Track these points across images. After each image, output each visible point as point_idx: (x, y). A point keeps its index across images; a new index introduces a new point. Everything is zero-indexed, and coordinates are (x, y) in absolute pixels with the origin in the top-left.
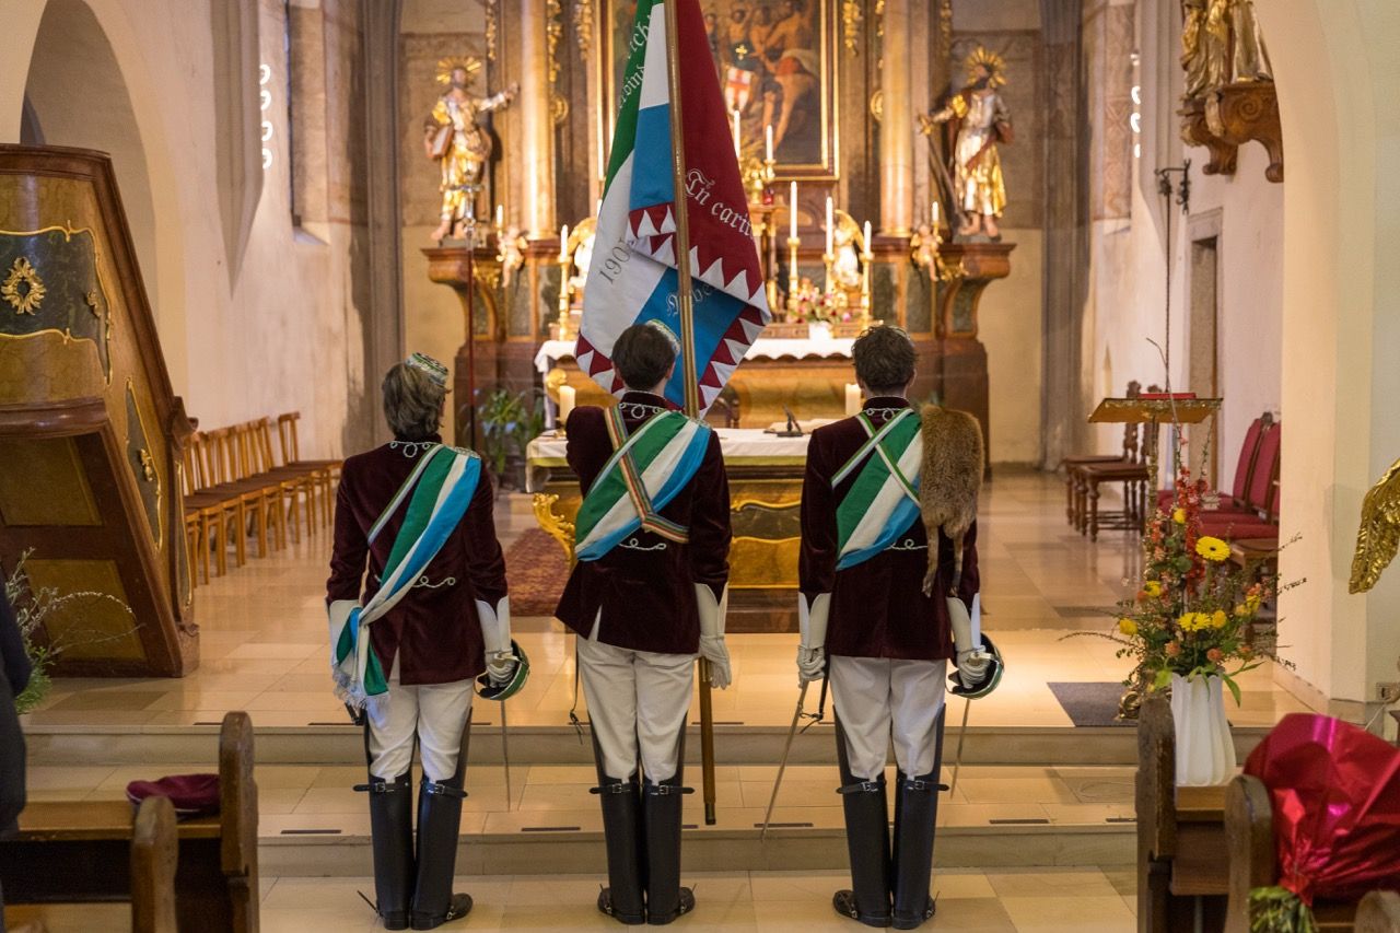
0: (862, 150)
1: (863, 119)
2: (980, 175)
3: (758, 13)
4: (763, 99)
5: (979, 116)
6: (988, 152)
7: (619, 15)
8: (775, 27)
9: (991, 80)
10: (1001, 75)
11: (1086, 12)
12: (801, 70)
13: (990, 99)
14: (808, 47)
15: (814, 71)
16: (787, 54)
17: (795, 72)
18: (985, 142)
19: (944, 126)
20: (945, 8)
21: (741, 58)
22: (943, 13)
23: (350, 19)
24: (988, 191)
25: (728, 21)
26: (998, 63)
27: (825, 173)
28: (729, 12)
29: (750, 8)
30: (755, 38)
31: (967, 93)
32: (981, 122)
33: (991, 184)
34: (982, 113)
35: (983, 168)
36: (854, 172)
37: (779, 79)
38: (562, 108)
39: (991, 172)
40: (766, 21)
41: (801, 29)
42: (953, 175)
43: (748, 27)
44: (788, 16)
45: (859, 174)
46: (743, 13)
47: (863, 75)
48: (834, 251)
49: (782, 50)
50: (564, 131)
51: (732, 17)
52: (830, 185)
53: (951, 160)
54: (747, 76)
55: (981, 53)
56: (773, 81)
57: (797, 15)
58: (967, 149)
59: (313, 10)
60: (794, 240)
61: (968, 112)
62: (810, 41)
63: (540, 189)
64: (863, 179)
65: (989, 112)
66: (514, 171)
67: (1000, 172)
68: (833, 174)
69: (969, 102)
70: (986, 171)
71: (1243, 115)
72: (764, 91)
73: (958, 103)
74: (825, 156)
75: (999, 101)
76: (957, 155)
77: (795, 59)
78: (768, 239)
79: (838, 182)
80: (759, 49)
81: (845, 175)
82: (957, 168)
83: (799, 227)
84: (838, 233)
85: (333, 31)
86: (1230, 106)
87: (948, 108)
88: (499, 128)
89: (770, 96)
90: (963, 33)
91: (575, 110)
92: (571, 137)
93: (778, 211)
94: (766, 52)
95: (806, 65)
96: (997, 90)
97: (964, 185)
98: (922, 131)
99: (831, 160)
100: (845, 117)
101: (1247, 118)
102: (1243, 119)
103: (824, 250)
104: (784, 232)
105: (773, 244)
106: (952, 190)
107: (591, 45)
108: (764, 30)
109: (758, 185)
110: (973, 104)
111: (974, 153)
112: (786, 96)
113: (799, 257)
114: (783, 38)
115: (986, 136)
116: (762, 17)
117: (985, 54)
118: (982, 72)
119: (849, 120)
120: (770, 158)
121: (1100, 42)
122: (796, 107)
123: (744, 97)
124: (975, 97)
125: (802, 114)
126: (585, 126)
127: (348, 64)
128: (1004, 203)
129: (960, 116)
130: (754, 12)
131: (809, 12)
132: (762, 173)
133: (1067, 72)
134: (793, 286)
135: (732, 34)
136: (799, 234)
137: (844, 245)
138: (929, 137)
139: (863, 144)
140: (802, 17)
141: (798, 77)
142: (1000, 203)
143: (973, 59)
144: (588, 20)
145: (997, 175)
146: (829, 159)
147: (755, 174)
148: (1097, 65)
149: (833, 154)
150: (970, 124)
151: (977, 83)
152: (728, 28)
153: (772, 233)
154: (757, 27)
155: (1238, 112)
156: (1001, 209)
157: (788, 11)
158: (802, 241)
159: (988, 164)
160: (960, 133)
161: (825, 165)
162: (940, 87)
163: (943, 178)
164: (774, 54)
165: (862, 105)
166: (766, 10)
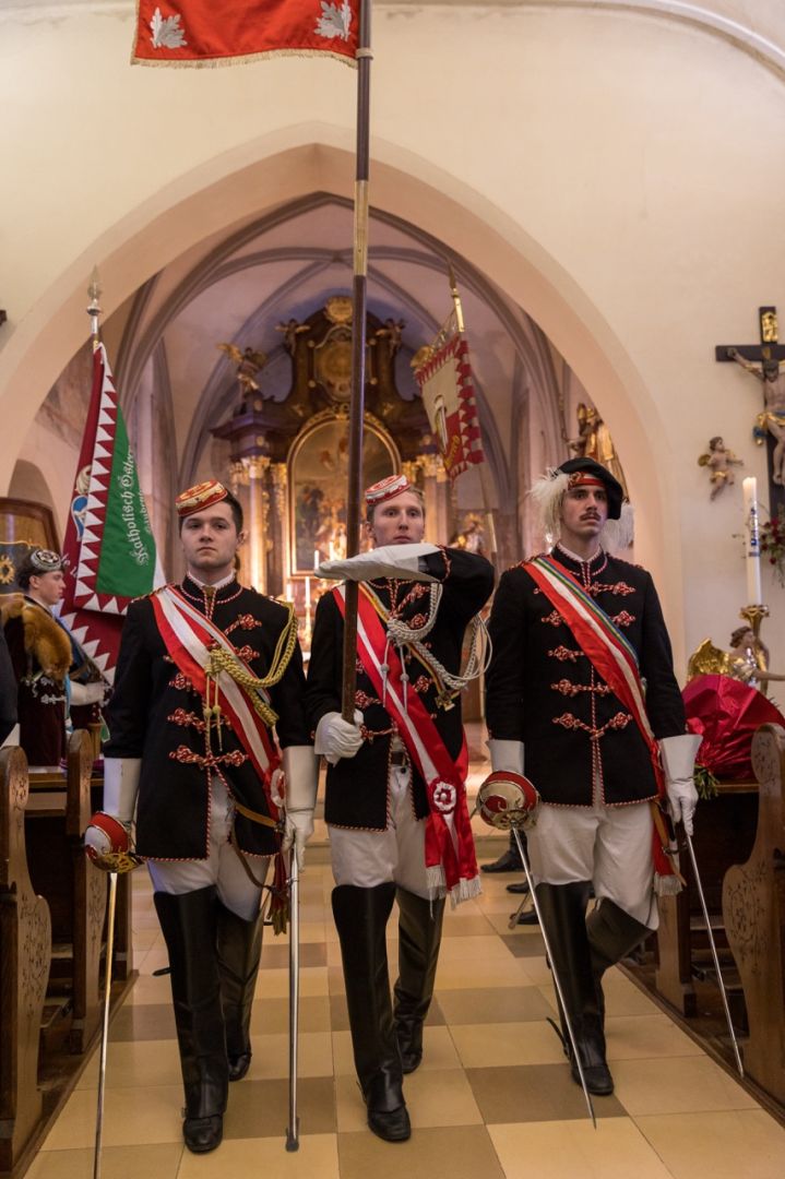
5: (471, 545)
7: (298, 500)
9: (477, 529)
10: (481, 526)
11: (520, 499)
13: (476, 537)
20: (454, 497)
22: (453, 499)
23: (166, 502)
26: (480, 520)
31: (466, 535)
32: (472, 548)
34: (473, 544)
38: (270, 544)
50: (271, 556)
55: (472, 518)
59: (148, 496)
61: (466, 544)
63: (260, 581)
65: (476, 544)
66: (246, 574)
69: (467, 539)
73: (461, 540)
75: (481, 538)
85: (158, 507)
87: (456, 542)
88: (239, 554)
90: (463, 508)
91: (277, 545)
92: (274, 558)
96: (480, 534)
107: (284, 513)
110: (469, 540)
117: (474, 517)
118: (472, 525)
121: (528, 510)
124: (469, 536)
126: (281, 553)
127: (165, 525)
129: (462, 545)
133: (512, 528)
143: (468, 521)
144: (282, 502)
148: (527, 522)
151: (470, 530)
162: (452, 533)
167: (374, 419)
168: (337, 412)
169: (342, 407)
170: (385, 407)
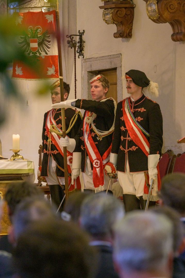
71: (169, 10)
86: (164, 5)
101: (171, 11)
102: (168, 11)
155: (167, 8)
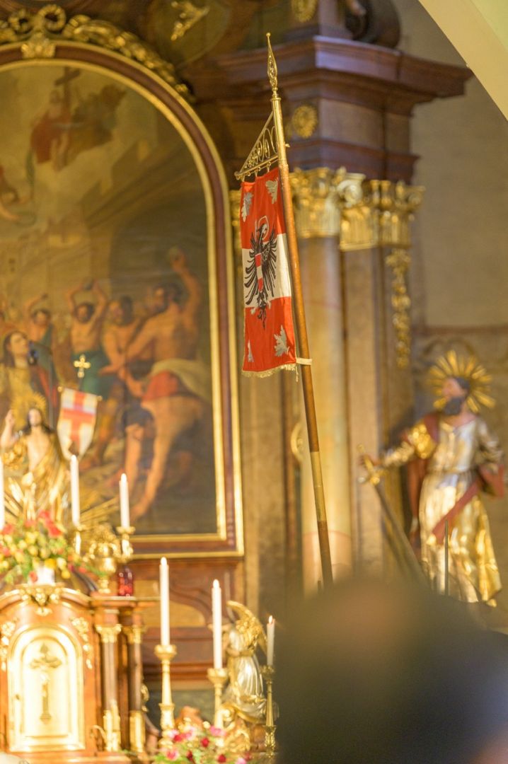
0: (279, 511)
1: (279, 464)
2: (457, 544)
3: (114, 307)
4: (125, 435)
5: (451, 455)
6: (468, 510)
8: (140, 328)
9: (471, 401)
10: (485, 393)
12: (182, 391)
13: (468, 429)
14: (191, 356)
15: (201, 393)
16: (158, 368)
17: (173, 394)
18: (461, 494)
19: (403, 471)
20: (398, 294)
21: (81, 374)
22: (396, 302)
24: (469, 568)
25: (69, 319)
26: (480, 374)
27: (223, 545)
28: (71, 306)
29: (102, 300)
30: (109, 344)
31: (434, 420)
32: (455, 464)
33: (474, 558)
34: (457, 451)
35: (460, 534)
36: (268, 543)
37: (147, 405)
39: (473, 540)
40: (127, 319)
41: (179, 330)
42: (418, 544)
43: (99, 329)
44: (160, 311)
45: (275, 546)
46: (91, 308)
47: (277, 397)
48: (225, 664)
49: (152, 361)
51: (75, 313)
52: (232, 564)
53: (415, 523)
54: (90, 403)
55: (453, 360)
56: (138, 408)
57: (173, 309)
58: (435, 505)
60: (165, 649)
61: (434, 451)
62: (194, 347)
64: (281, 554)
67: (489, 541)
68: (234, 547)
70: (464, 539)
72: (125, 423)
73: (419, 437)
74: (221, 521)
75: (483, 431)
76: (421, 514)
77: (172, 375)
78: (130, 647)
79: (243, 559)
80: (117, 361)
81: (254, 549)
82: (423, 536)
83: (172, 630)
84: (233, 635)
87: (405, 444)
89: (134, 431)
90: (443, 331)
93: (141, 604)
94: (126, 365)
95: (189, 383)
97: (434, 559)
98: (368, 479)
99: (231, 526)
100: (251, 460)
103: (212, 665)
104: (152, 637)
105: (137, 655)
106: (416, 565)
108: (124, 333)
109: (109, 566)
110: (443, 437)
111: (445, 511)
112: (160, 430)
113: (174, 676)
114: (152, 344)
115: (464, 485)
116: (120, 312)
117: (458, 361)
118: (455, 389)
119: (257, 465)
120: (125, 525)
122: (175, 446)
123: (86, 434)
124: (445, 427)
125: (185, 456)
128: (498, 586)
129: (424, 455)
130: (107, 305)
131: (191, 305)
132: (115, 547)
134: (167, 718)
135: (75, 340)
136: (173, 640)
137: (241, 655)
138: (378, 488)
139: (280, 500)
140: (181, 310)
141: (178, 401)
142: (492, 585)
143: (442, 369)
145: (484, 545)
146: (227, 524)
147: (104, 549)
149: (234, 517)
150: (439, 467)
151: (447, 405)
152: (69, 330)
153: (136, 639)
154: (114, 328)
156: (494, 596)
157: (160, 303)
158: (178, 650)
159: (468, 529)
160: (426, 482)
161: (222, 534)
162: (395, 413)
163: (404, 550)
164: (140, 368)
165: (278, 442)
166: (127, 302)
167: (141, 54)
168: (25, 35)
169: (39, 21)
170: (177, 16)
